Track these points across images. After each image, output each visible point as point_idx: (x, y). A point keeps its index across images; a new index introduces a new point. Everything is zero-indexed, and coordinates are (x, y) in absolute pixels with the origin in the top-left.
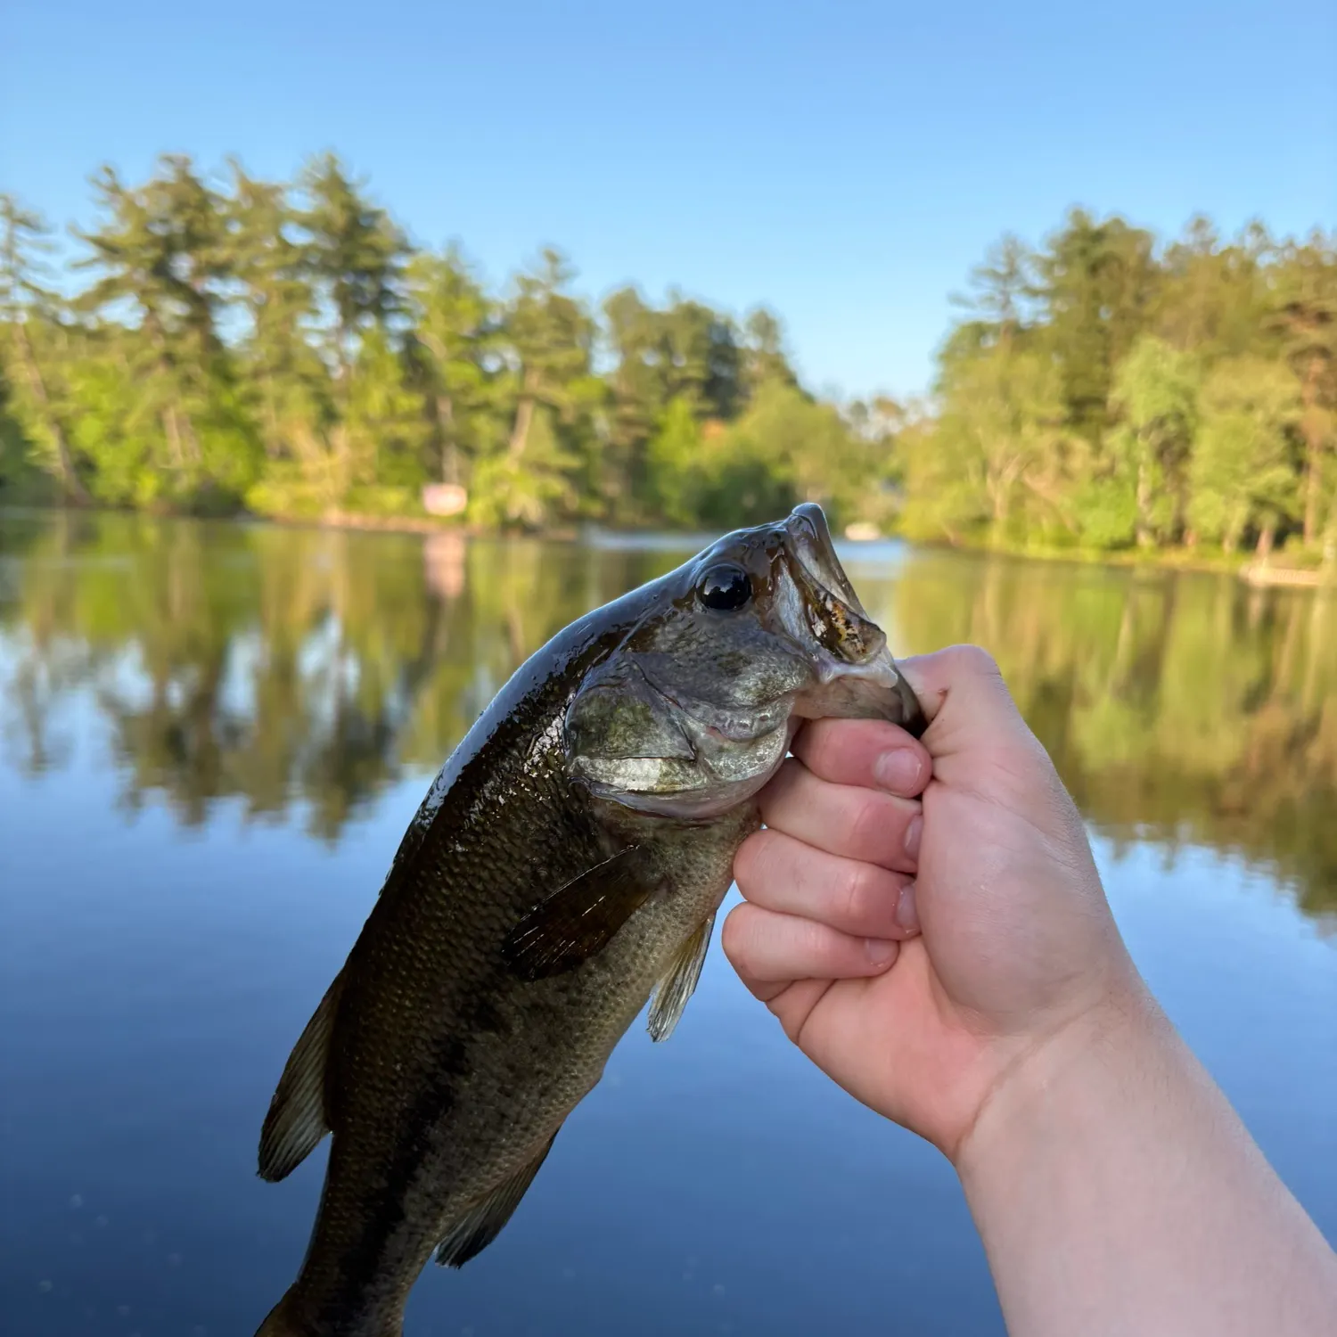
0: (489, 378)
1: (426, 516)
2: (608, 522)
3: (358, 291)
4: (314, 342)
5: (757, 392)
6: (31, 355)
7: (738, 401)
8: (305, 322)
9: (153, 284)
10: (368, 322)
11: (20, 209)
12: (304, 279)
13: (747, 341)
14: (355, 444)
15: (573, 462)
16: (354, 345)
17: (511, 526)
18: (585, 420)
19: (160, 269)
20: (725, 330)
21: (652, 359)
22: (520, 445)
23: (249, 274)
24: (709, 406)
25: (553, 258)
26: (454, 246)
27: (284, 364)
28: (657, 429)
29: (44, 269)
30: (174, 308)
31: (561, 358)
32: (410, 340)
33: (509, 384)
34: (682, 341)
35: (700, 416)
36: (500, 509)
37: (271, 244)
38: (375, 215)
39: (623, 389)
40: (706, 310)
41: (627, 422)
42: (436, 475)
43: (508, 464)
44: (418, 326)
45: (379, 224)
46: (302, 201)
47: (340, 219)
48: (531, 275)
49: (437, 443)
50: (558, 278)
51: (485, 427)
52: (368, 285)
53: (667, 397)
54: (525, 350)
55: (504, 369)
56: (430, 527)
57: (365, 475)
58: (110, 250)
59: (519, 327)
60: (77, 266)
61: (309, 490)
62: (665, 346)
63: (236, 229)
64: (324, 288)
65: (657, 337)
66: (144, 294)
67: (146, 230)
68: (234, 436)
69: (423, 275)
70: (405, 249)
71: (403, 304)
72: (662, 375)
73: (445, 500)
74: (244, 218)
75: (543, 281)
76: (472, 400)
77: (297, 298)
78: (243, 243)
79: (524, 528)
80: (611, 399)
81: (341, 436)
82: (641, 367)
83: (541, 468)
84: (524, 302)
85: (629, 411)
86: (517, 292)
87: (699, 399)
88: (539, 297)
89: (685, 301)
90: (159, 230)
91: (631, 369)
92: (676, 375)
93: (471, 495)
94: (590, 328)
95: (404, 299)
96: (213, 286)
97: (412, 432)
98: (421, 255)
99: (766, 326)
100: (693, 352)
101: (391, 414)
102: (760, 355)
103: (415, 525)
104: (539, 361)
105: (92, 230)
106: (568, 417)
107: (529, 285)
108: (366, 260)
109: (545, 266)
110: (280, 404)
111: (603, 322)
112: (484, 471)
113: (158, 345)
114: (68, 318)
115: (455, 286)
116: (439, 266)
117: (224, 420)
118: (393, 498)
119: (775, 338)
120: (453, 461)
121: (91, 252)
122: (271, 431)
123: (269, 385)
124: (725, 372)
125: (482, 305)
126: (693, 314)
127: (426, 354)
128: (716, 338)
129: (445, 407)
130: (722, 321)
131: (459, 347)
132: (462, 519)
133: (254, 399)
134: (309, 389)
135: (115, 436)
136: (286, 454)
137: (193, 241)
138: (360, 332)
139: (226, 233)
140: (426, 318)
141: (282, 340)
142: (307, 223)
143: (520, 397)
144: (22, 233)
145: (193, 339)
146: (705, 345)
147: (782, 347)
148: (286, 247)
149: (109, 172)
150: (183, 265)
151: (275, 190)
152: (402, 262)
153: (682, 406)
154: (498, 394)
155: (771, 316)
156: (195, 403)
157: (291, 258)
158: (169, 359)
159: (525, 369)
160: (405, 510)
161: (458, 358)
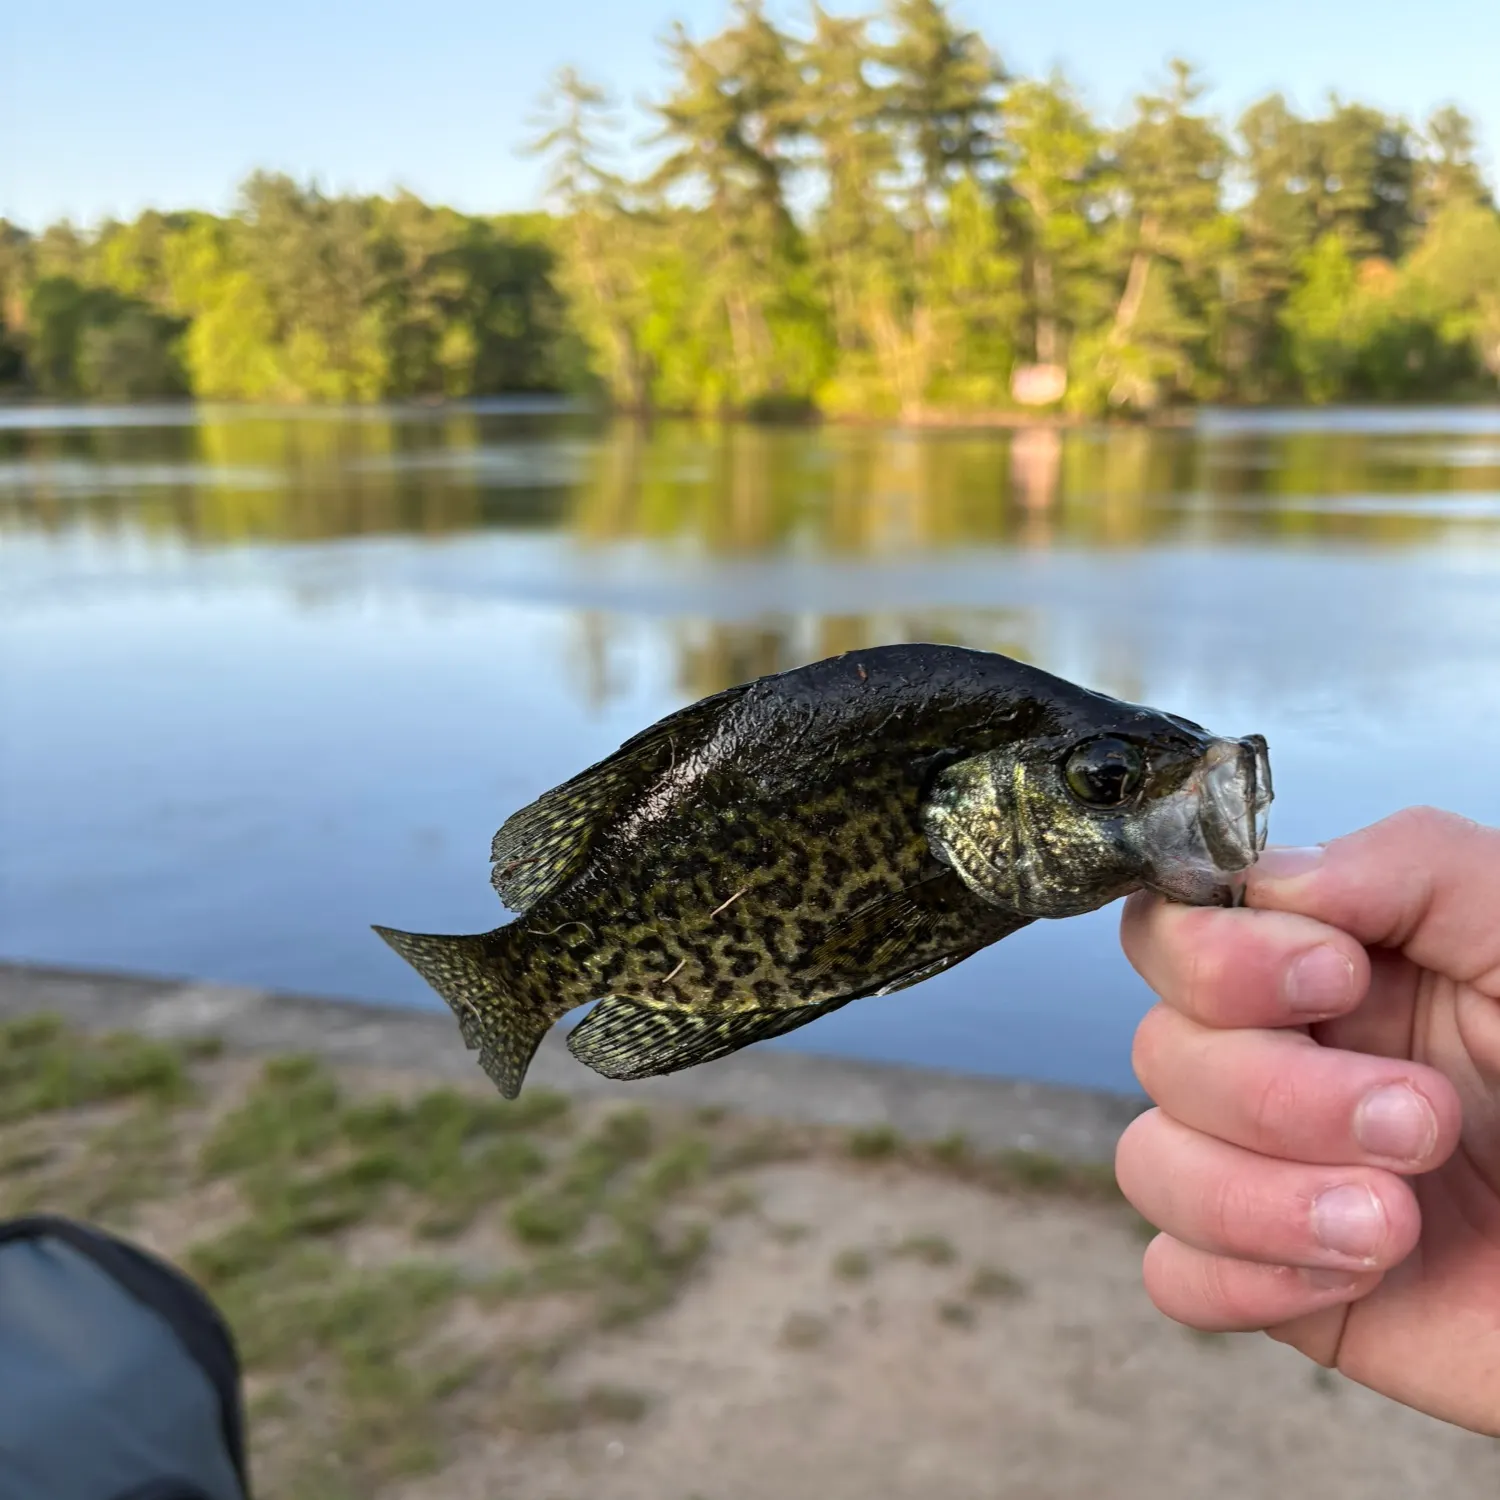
0: (1095, 231)
1: (1016, 406)
2: (1230, 400)
3: (943, 135)
4: (896, 204)
5: (1436, 218)
6: (598, 252)
7: (1410, 234)
8: (885, 181)
9: (726, 155)
10: (955, 173)
11: (587, 81)
12: (885, 129)
13: (1425, 150)
14: (940, 326)
15: (1192, 330)
16: (937, 204)
17: (1114, 413)
18: (1210, 275)
19: (732, 138)
20: (1397, 139)
21: (1296, 186)
22: (1129, 312)
23: (826, 130)
24: (1370, 241)
25: (1182, 69)
26: (1058, 68)
27: (860, 238)
28: (1300, 277)
29: (609, 150)
30: (743, 179)
31: (1185, 198)
32: (1003, 193)
33: (1117, 237)
34: (1341, 157)
35: (1357, 255)
36: (1103, 394)
37: (849, 90)
38: (970, 38)
39: (1259, 228)
40: (1373, 114)
41: (1261, 271)
42: (1028, 354)
43: (1115, 338)
44: (1013, 172)
45: (972, 50)
46: (885, 34)
47: (926, 48)
48: (1153, 94)
49: (1030, 318)
50: (1189, 95)
51: (1090, 293)
52: (955, 127)
53: (1314, 236)
54: (1139, 192)
55: (1111, 219)
56: (1020, 420)
57: (949, 363)
58: (680, 119)
59: (1136, 162)
60: (647, 143)
61: (887, 384)
62: (1317, 169)
63: (812, 78)
64: (905, 136)
65: (1307, 157)
66: (715, 168)
67: (717, 93)
68: (806, 328)
69: (1021, 110)
70: (1000, 78)
71: (996, 148)
72: (1312, 207)
73: (1039, 385)
74: (820, 64)
75: (1169, 99)
76: (1075, 261)
77: (878, 153)
78: (819, 95)
79: (1131, 415)
80: (1243, 243)
81: (924, 320)
82: (1285, 197)
83: (1156, 339)
84: (1145, 128)
85: (1265, 256)
86: (1135, 117)
87: (1357, 234)
88: (1160, 119)
89: (1347, 103)
90: (730, 89)
91: (1270, 200)
92: (1328, 205)
93: (1071, 379)
94: (1223, 152)
95: (999, 141)
96: (783, 149)
97: (1004, 306)
98: (1021, 85)
99: (1453, 128)
100: (1352, 172)
101: (982, 287)
102: (1443, 169)
103: (1004, 419)
104: (1158, 204)
105: (662, 99)
106: (1191, 274)
107: (1149, 106)
108: (956, 96)
109: (1172, 79)
110: (857, 285)
111: (1238, 144)
112: (1086, 349)
113: (728, 227)
114: (631, 203)
115: (1060, 118)
116: (1042, 95)
117: (794, 308)
118: (980, 387)
119: (1465, 144)
120: (1047, 340)
121: (662, 124)
122: (845, 318)
123: (845, 263)
124: (1395, 194)
125: (1091, 136)
126: (1356, 121)
127: (1023, 207)
128: (1386, 149)
129: (1041, 274)
130: (1392, 126)
131: (1064, 194)
132: (1058, 407)
133: (827, 279)
134: (889, 262)
135: (680, 335)
136: (862, 342)
137: (764, 97)
138: (948, 188)
139: (801, 82)
140: (1024, 163)
141: (860, 207)
142: (890, 60)
143: (1131, 253)
144: (589, 111)
145: (762, 214)
146: (1370, 161)
147: (1474, 154)
148: (867, 91)
149: (679, 27)
150: (753, 128)
151: (857, 25)
152: (997, 94)
153: (1334, 245)
154: (1105, 252)
155: (1461, 112)
156: (765, 291)
157: (872, 106)
158: (739, 241)
159: (1138, 214)
160: (993, 401)
161: (1063, 209)
